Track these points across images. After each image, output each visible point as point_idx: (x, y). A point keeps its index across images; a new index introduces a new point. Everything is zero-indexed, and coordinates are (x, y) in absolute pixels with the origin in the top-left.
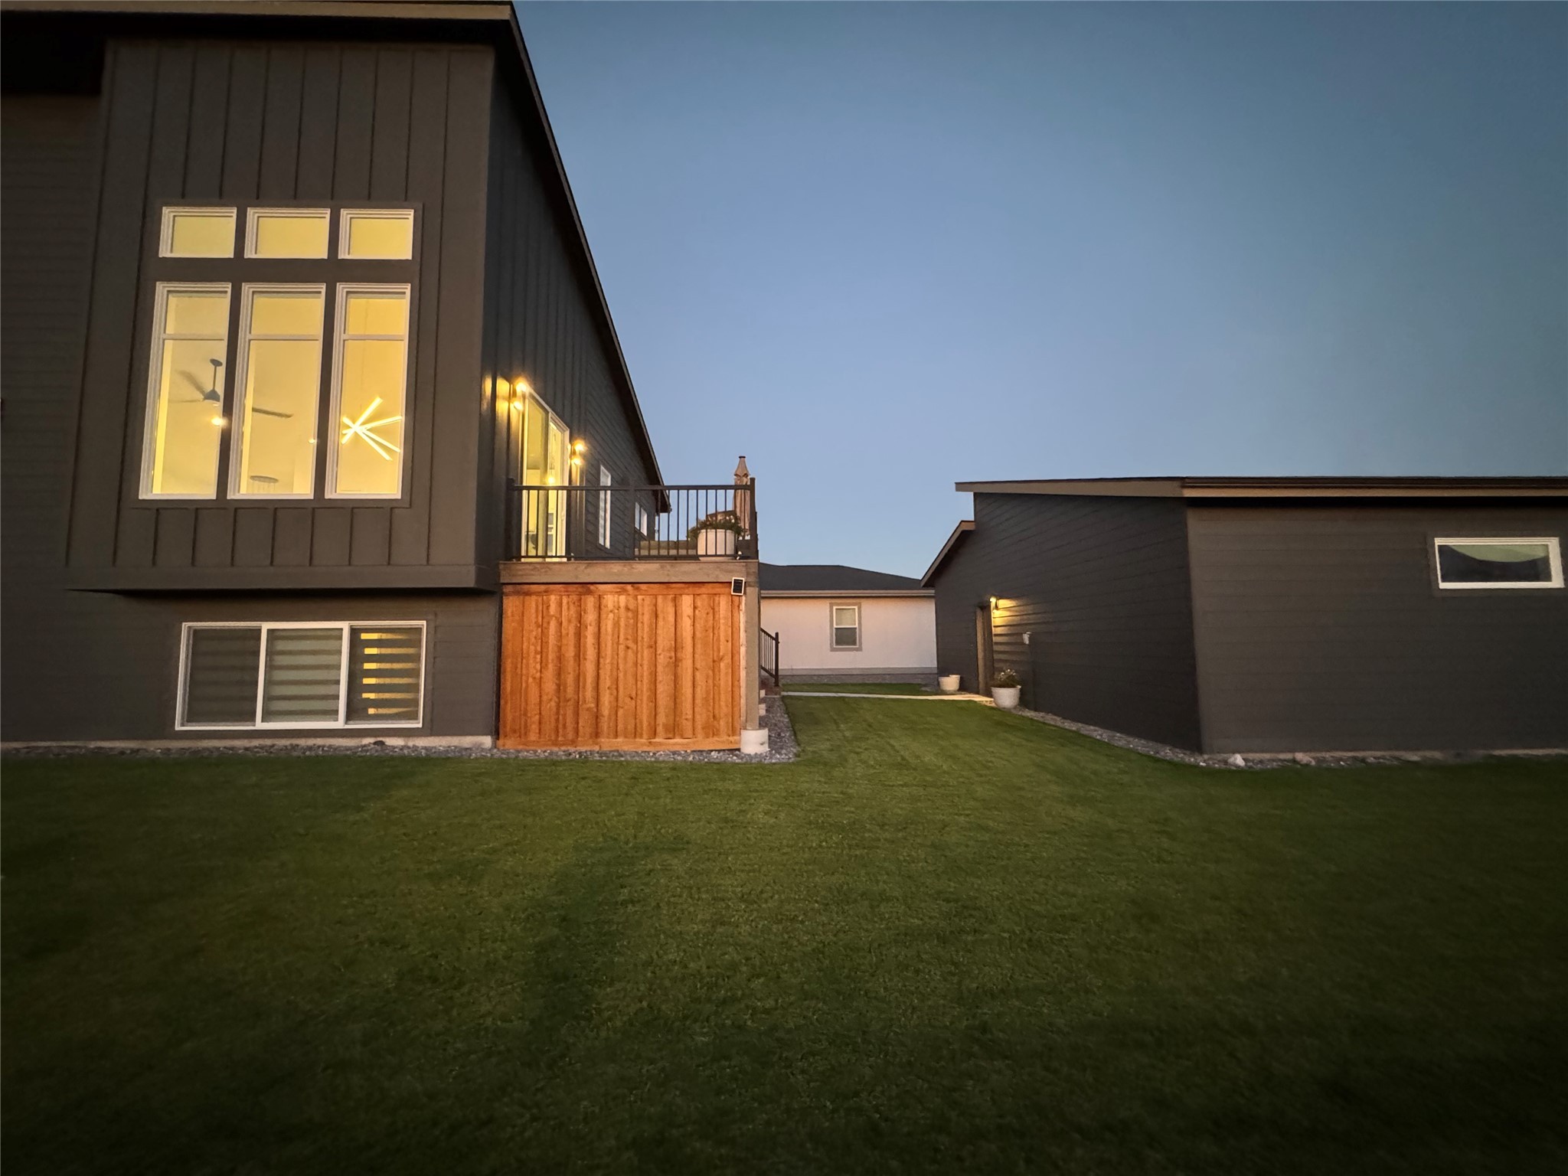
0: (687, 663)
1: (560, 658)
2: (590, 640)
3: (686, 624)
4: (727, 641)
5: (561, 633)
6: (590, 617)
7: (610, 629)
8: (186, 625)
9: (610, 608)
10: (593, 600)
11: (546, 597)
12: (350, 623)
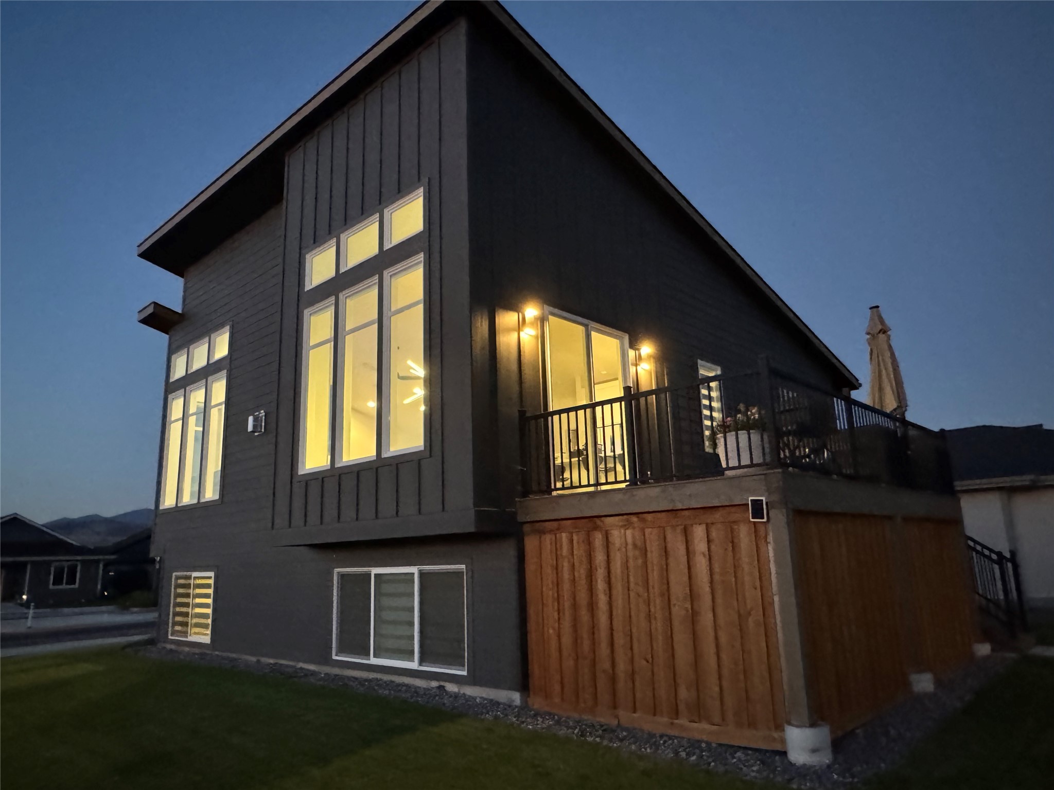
0: (706, 618)
1: (575, 606)
2: (601, 585)
3: (701, 564)
4: (756, 589)
5: (574, 576)
6: (600, 557)
7: (619, 571)
8: (336, 570)
9: (618, 545)
10: (600, 536)
11: (558, 535)
12: (418, 568)
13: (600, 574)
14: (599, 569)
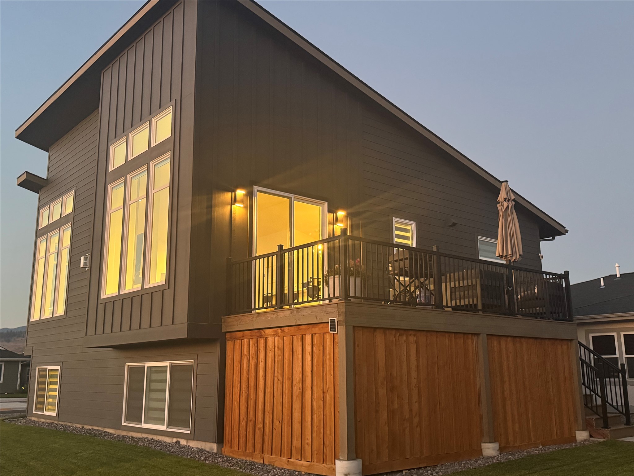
2: (261, 373)
4: (331, 375)
5: (249, 367)
6: (262, 355)
8: (127, 364)
9: (270, 347)
10: (263, 341)
11: (243, 341)
12: (170, 362)
13: (262, 365)
14: (261, 363)
